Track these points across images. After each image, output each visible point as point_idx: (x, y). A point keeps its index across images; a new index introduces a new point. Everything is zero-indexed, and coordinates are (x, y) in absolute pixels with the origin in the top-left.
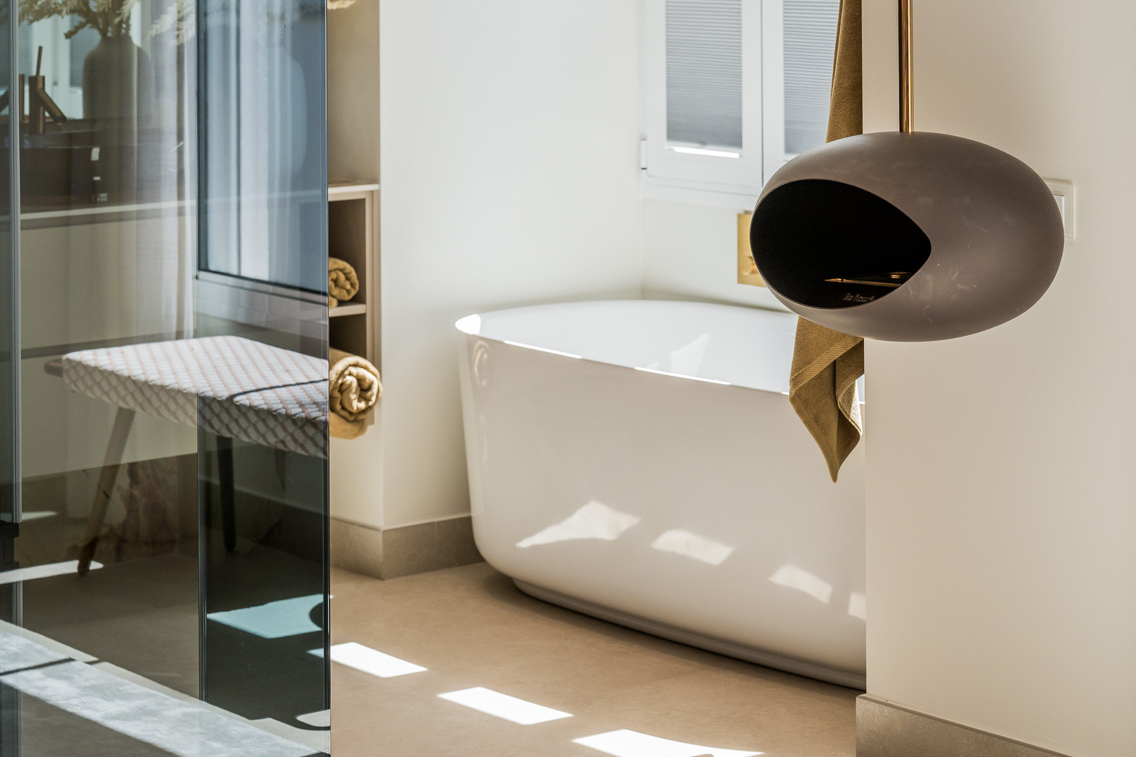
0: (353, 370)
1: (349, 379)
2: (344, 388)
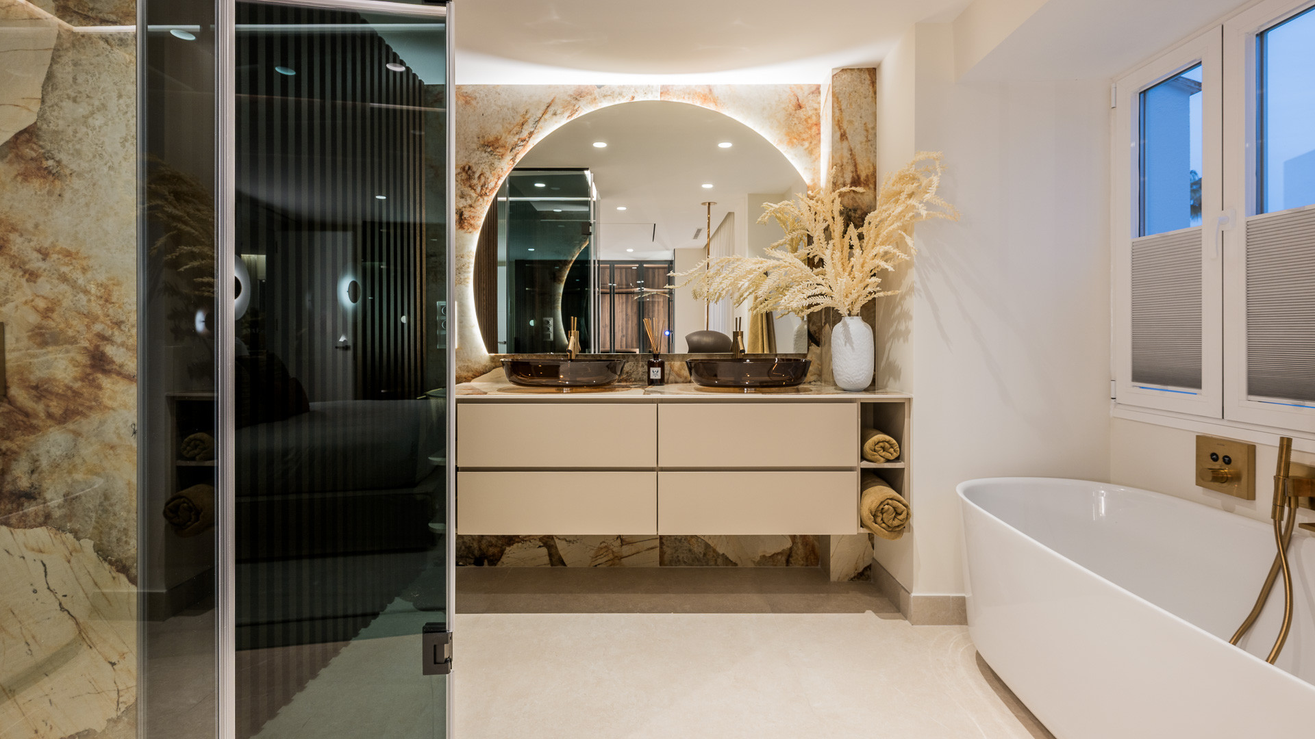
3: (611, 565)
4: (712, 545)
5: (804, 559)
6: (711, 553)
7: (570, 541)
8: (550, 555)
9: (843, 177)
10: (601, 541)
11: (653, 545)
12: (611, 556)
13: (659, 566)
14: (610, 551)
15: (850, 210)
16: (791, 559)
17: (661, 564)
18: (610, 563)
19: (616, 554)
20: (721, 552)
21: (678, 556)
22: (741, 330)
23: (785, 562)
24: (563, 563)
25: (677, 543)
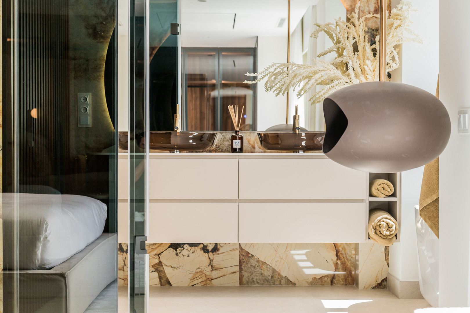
0: (385, 220)
1: (382, 223)
2: (381, 226)
3: (204, 285)
4: (277, 270)
5: (344, 280)
6: (277, 276)
7: (174, 268)
8: (160, 278)
9: (368, 7)
10: (197, 268)
11: (234, 271)
12: (204, 278)
13: (239, 285)
14: (204, 275)
15: (373, 30)
16: (334, 280)
17: (240, 284)
18: (204, 283)
19: (208, 277)
20: (284, 275)
21: (253, 278)
22: (298, 114)
23: (330, 282)
24: (169, 283)
25: (252, 269)
